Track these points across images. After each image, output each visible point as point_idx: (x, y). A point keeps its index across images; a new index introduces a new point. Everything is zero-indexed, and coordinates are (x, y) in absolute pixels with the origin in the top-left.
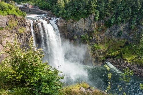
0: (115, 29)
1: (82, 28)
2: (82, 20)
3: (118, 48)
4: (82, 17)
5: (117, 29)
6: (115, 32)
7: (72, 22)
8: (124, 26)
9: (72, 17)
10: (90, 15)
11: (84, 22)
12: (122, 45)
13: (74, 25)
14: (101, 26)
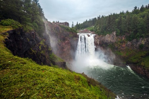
0: (136, 42)
1: (108, 40)
2: (107, 35)
3: (139, 58)
4: (108, 33)
5: (138, 42)
6: (136, 45)
7: (102, 36)
8: (145, 41)
9: (102, 33)
10: (113, 32)
11: (109, 36)
12: (143, 55)
13: (103, 38)
14: (123, 39)
